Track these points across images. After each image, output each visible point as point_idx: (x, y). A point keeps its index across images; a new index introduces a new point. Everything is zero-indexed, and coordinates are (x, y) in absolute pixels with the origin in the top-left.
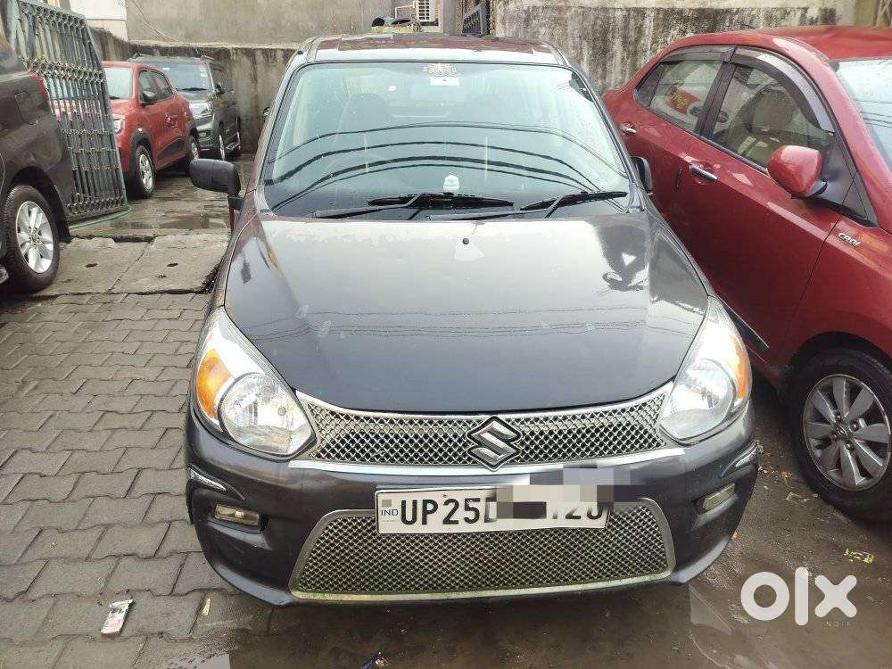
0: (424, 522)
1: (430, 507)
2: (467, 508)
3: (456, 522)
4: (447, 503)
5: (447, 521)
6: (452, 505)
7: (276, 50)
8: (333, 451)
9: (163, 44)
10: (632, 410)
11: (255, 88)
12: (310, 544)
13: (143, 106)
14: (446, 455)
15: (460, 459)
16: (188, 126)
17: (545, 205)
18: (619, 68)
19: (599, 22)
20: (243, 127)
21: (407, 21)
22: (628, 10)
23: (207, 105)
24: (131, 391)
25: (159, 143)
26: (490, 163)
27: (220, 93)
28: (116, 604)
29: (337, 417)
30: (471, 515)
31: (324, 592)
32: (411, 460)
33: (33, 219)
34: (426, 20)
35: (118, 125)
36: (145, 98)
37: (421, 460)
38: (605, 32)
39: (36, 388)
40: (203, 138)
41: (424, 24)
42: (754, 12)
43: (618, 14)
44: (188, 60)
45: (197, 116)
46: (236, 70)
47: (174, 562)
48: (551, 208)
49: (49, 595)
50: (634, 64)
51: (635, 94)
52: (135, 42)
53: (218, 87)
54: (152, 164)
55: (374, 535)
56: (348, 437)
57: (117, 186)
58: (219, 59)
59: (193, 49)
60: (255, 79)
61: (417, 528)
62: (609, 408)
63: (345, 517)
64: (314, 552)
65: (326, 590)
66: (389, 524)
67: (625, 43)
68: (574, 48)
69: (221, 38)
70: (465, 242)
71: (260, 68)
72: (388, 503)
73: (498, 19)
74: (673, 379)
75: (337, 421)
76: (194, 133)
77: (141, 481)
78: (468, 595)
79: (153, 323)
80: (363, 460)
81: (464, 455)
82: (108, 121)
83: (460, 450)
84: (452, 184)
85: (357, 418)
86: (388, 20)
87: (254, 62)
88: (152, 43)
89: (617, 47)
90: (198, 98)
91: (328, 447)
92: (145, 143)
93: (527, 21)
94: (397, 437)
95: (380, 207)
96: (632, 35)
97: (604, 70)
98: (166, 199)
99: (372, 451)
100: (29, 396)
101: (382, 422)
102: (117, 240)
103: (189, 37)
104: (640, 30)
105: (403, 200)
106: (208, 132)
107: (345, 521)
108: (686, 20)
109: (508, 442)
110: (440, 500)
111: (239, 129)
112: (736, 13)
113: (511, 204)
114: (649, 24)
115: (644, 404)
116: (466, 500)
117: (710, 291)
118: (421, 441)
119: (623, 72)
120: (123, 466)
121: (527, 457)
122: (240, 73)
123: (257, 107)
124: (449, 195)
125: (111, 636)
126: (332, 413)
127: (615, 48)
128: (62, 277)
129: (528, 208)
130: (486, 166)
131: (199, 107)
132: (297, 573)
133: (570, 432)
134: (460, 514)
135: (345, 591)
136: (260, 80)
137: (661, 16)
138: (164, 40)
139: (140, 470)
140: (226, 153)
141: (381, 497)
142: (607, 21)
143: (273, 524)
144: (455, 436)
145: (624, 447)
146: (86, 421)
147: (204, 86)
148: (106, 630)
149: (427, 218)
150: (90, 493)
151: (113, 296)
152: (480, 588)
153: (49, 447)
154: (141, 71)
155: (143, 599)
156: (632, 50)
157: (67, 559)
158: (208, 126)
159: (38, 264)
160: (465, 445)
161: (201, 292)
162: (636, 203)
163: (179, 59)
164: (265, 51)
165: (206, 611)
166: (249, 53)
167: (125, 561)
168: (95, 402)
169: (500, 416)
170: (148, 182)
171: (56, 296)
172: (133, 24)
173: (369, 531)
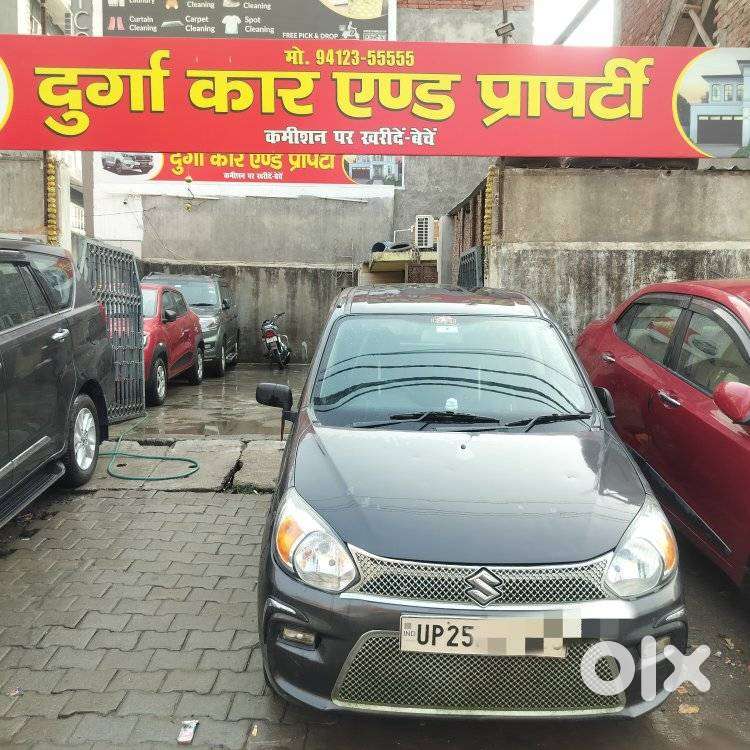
0: (434, 643)
1: (438, 631)
2: (465, 634)
3: (456, 645)
4: (450, 629)
5: (450, 643)
6: (453, 631)
7: (278, 269)
8: (372, 587)
9: (174, 262)
10: (583, 569)
11: (256, 304)
12: (352, 657)
13: (164, 322)
14: (449, 594)
15: (459, 598)
16: (197, 339)
17: (524, 423)
18: (604, 301)
19: (583, 262)
20: (241, 338)
21: (405, 246)
22: (611, 252)
23: (214, 320)
24: (171, 571)
25: (174, 355)
26: (483, 383)
27: (226, 308)
28: (186, 722)
29: (375, 562)
30: (467, 640)
31: (356, 702)
32: (426, 596)
33: (86, 422)
34: (424, 246)
35: (145, 340)
36: (167, 315)
37: (432, 597)
38: (589, 271)
39: (94, 565)
40: (208, 349)
41: (422, 250)
42: (730, 253)
43: (601, 256)
44: (198, 278)
45: (205, 329)
46: (239, 287)
47: (226, 699)
48: (528, 425)
49: (134, 714)
50: (618, 298)
51: (615, 328)
52: (148, 260)
53: (224, 302)
54: (166, 375)
55: (398, 653)
56: (382, 577)
57: (139, 395)
58: (225, 276)
59: (201, 267)
60: (256, 294)
61: (428, 648)
62: (566, 566)
63: (378, 636)
64: (353, 665)
65: (359, 700)
66: (409, 644)
67: (609, 279)
68: (562, 283)
69: (228, 257)
70: (463, 447)
71: (262, 284)
72: (409, 626)
73: (492, 260)
74: (614, 550)
75: (375, 565)
76: (202, 345)
77: (191, 640)
78: (464, 712)
79: (182, 516)
80: (391, 594)
81: (463, 594)
82: (138, 337)
83: (460, 591)
84: (452, 405)
85: (389, 563)
86: (388, 244)
87: (257, 279)
88: (164, 261)
89: (602, 282)
90: (206, 313)
91: (368, 584)
92: (163, 356)
93: (518, 261)
94: (416, 578)
95: (398, 421)
96: (616, 273)
97: (591, 301)
98: (176, 407)
99: (398, 588)
100: (89, 570)
101: (405, 567)
102: (141, 443)
103: (198, 256)
104: (622, 269)
105: (416, 416)
106: (212, 344)
107: (377, 639)
108: (666, 260)
109: (493, 586)
110: (445, 627)
111: (238, 340)
112: (713, 254)
113: (498, 422)
114: (630, 264)
115: (592, 566)
116: (464, 627)
117: (648, 490)
118: (433, 583)
119: (608, 304)
120: (176, 626)
121: (507, 599)
122: (244, 288)
123: (256, 319)
124: (450, 413)
125: (185, 744)
126: (372, 559)
127: (600, 284)
128: (98, 474)
129: (510, 425)
130: (479, 386)
131: (207, 321)
132: (338, 685)
133: (538, 582)
134: (459, 639)
135: (372, 702)
136: (261, 295)
137: (641, 257)
138: (175, 258)
139: (190, 631)
140: (226, 363)
141: (405, 620)
142: (591, 261)
143: (325, 642)
144: (456, 580)
145: (578, 597)
146: (139, 592)
147: (211, 302)
148: (181, 739)
149: (434, 430)
150: (152, 645)
151: (145, 493)
152: (473, 707)
153: (113, 609)
154: (165, 291)
155: (205, 723)
156: (616, 284)
157: (142, 691)
158: (213, 339)
159: (84, 462)
160: (463, 587)
161: (221, 491)
162: (597, 424)
163: (190, 277)
164: (268, 270)
165: (255, 732)
166: (254, 271)
167: (186, 696)
168: (144, 578)
169: (489, 568)
170: (161, 390)
171: (95, 491)
172: (148, 244)
173: (394, 650)
